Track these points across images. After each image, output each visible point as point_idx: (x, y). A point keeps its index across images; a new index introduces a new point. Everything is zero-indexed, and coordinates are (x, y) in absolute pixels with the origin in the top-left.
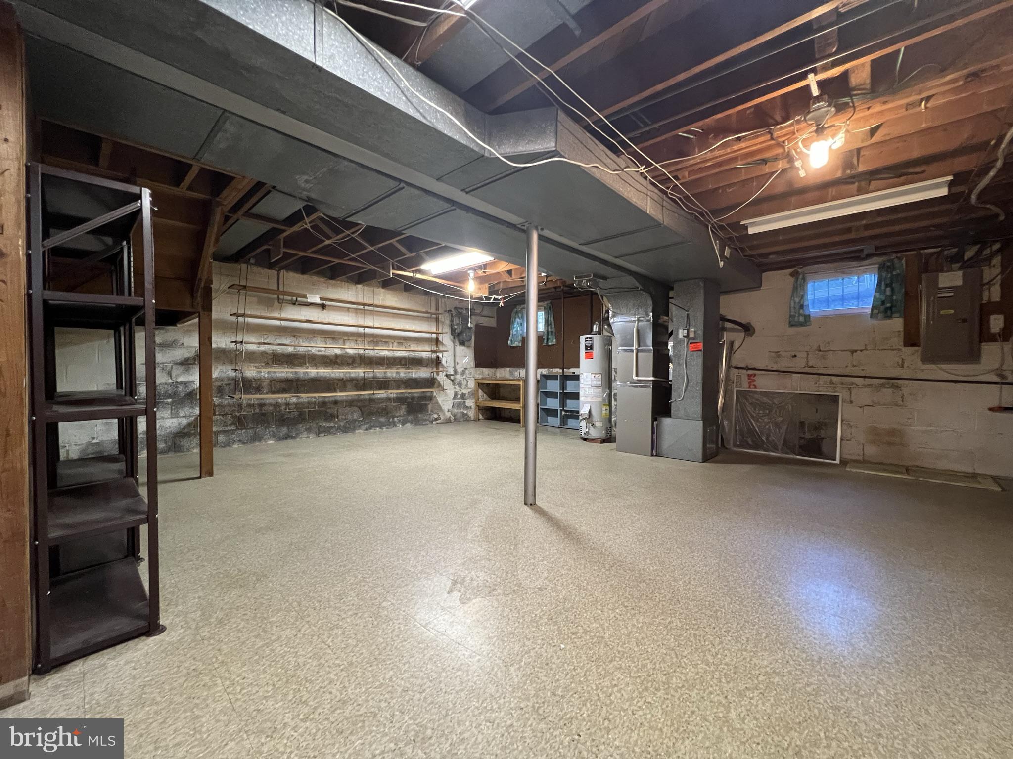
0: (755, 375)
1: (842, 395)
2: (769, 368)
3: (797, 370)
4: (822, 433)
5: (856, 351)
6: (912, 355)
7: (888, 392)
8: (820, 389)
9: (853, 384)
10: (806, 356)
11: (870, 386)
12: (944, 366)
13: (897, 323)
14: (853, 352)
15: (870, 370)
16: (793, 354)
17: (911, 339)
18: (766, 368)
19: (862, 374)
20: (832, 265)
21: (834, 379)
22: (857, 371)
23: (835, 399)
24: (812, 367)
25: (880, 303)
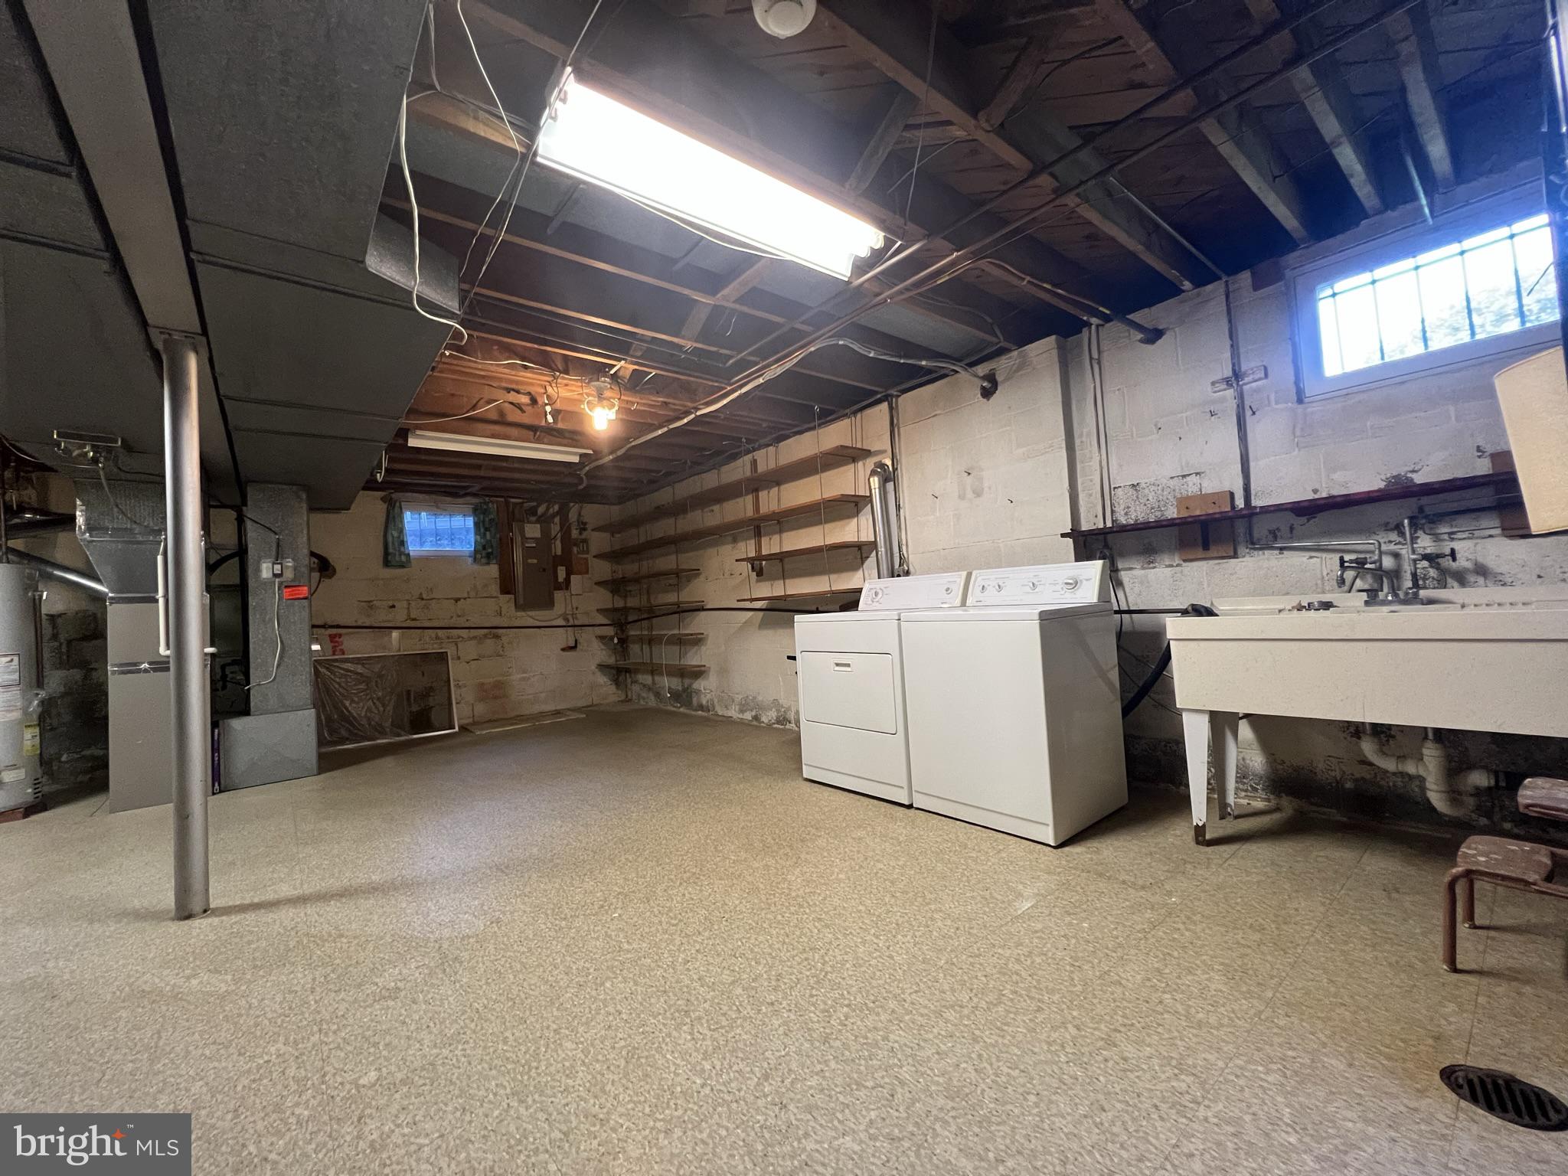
0: (340, 636)
1: (451, 652)
2: (360, 623)
3: (398, 625)
4: (431, 702)
5: (459, 599)
6: (506, 602)
7: (489, 642)
8: (427, 646)
9: (459, 637)
10: (405, 606)
11: (475, 638)
12: (530, 613)
13: (493, 570)
14: (457, 600)
15: (475, 620)
16: (391, 603)
17: (507, 585)
18: (354, 624)
19: (467, 625)
20: (427, 497)
21: (440, 633)
22: (461, 622)
23: (442, 657)
24: (414, 620)
25: (480, 548)
